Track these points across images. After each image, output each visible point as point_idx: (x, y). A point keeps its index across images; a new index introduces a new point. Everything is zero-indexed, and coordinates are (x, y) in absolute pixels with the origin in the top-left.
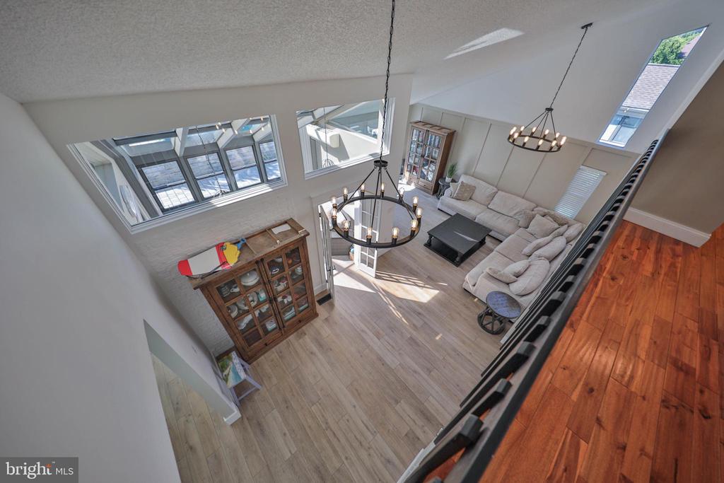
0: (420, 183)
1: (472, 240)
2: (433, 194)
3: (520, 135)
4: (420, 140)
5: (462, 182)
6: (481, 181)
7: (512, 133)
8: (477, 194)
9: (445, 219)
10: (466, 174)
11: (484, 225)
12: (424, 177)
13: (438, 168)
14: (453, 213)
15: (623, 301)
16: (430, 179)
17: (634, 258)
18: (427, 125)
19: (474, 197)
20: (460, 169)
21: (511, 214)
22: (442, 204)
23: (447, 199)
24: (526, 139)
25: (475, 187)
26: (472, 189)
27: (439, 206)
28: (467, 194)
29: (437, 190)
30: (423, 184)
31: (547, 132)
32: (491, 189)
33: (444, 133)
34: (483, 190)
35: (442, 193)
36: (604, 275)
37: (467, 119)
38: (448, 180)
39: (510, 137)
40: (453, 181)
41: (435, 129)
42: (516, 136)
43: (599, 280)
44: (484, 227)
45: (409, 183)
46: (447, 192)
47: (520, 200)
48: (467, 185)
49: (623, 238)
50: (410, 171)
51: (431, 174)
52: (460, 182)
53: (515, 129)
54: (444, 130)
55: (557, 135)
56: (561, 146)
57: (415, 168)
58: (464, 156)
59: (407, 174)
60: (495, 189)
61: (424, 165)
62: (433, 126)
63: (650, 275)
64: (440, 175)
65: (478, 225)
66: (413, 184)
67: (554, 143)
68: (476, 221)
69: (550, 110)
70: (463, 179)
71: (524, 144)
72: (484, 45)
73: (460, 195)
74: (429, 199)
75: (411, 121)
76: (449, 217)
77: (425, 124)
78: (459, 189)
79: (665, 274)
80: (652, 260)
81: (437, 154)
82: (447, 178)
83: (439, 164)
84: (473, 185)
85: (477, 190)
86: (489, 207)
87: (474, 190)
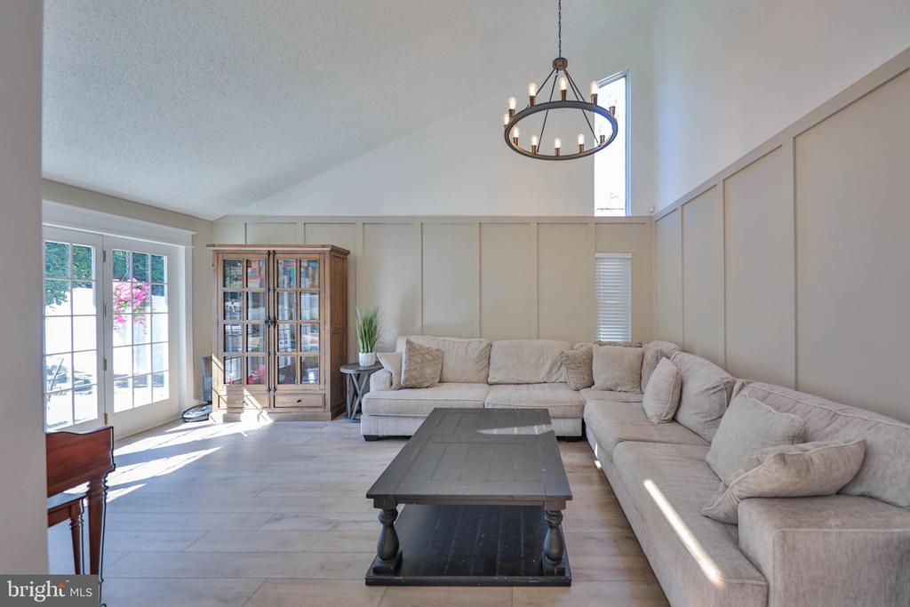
0: (282, 402)
6: (447, 338)
8: (452, 366)
13: (327, 336)
16: (311, 377)
19: (447, 374)
21: (543, 375)
22: (372, 420)
25: (441, 352)
26: (437, 356)
28: (429, 373)
29: (343, 402)
30: (292, 400)
32: (476, 345)
33: (323, 247)
34: (460, 354)
38: (364, 359)
47: (541, 342)
48: (421, 347)
60: (485, 342)
64: (340, 360)
73: (415, 375)
74: (327, 429)
78: (409, 360)
82: (361, 354)
83: (328, 327)
84: (434, 348)
85: (447, 358)
86: (490, 380)
87: (442, 358)
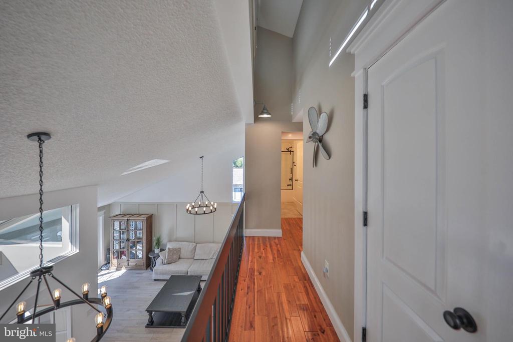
0: (131, 264)
1: (189, 293)
2: (147, 269)
3: (193, 207)
4: (123, 227)
5: (169, 249)
6: (183, 243)
7: (187, 208)
8: (184, 253)
9: (162, 287)
10: (170, 241)
11: (196, 274)
12: (134, 256)
13: (145, 245)
14: (168, 277)
15: (268, 286)
16: (140, 256)
17: (264, 255)
18: (127, 216)
19: (182, 256)
20: (164, 240)
21: (211, 257)
22: (156, 273)
23: (159, 266)
24: (196, 209)
25: (180, 248)
26: (178, 250)
27: (154, 277)
28: (175, 256)
29: (149, 263)
30: (134, 264)
31: (207, 203)
32: (192, 245)
33: (144, 218)
34: (186, 248)
35: (154, 264)
36: (256, 274)
37: (159, 205)
38: (156, 251)
39: (187, 210)
40: (162, 250)
41: (135, 217)
42: (190, 209)
43: (254, 279)
44: (196, 276)
45: (117, 270)
46: (159, 261)
47: (212, 245)
48: (173, 249)
49: (256, 246)
50: (118, 257)
51: (140, 251)
52: (167, 249)
53: (189, 205)
54: (142, 216)
55: (212, 203)
56: (216, 209)
57: (122, 253)
58: (165, 229)
59: (114, 261)
60: (195, 244)
61: (131, 248)
62: (133, 215)
63: (272, 261)
64: (149, 249)
65: (191, 276)
66: (124, 268)
67: (211, 208)
68: (189, 275)
69: (202, 192)
70: (169, 246)
71: (196, 212)
72: (148, 167)
73: (170, 260)
74: (144, 275)
75: (111, 216)
76: (165, 283)
77: (125, 215)
78: (168, 255)
79: (278, 257)
80: (270, 252)
81: (142, 234)
82: (155, 250)
83: (145, 242)
84: (178, 247)
85: (182, 250)
86: (195, 258)
87: (180, 251)
